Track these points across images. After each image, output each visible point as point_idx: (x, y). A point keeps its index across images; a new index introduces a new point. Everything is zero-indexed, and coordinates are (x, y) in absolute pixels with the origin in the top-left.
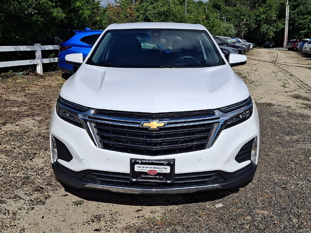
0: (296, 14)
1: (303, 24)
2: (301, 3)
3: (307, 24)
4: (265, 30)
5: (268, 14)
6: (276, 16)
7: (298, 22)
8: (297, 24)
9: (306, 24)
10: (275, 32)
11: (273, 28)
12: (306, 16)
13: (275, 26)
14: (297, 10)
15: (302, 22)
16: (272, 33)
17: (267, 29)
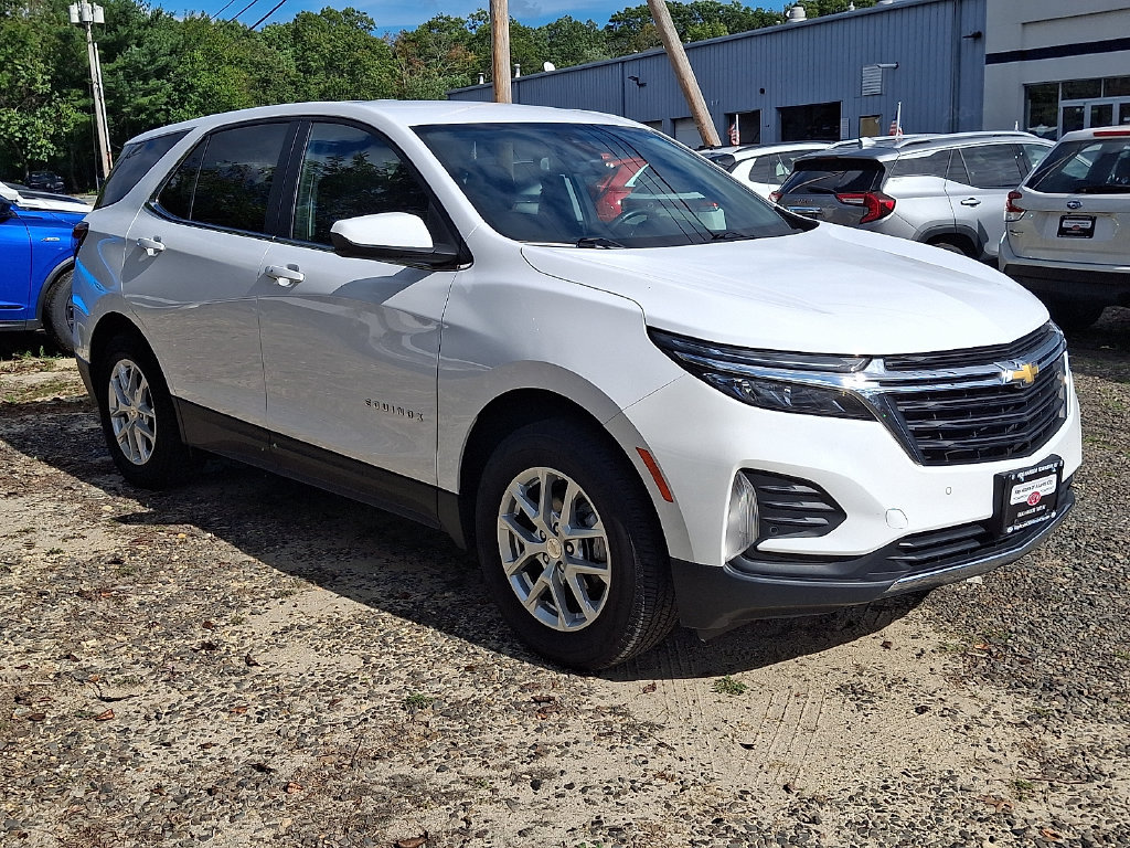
0: (121, 73)
1: (148, 109)
2: (127, 35)
3: (161, 110)
4: (16, 131)
5: (14, 71)
6: (49, 81)
7: (130, 101)
8: (128, 109)
9: (158, 111)
10: (54, 139)
11: (44, 122)
12: (153, 83)
13: (50, 116)
14: (120, 61)
15: (145, 100)
16: (45, 142)
17: (22, 128)
